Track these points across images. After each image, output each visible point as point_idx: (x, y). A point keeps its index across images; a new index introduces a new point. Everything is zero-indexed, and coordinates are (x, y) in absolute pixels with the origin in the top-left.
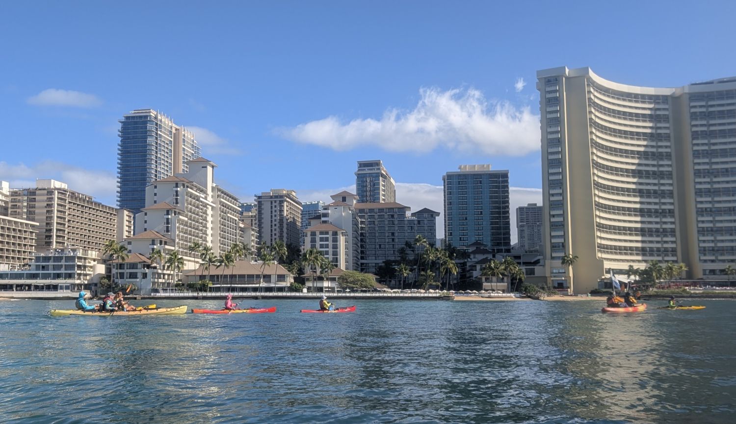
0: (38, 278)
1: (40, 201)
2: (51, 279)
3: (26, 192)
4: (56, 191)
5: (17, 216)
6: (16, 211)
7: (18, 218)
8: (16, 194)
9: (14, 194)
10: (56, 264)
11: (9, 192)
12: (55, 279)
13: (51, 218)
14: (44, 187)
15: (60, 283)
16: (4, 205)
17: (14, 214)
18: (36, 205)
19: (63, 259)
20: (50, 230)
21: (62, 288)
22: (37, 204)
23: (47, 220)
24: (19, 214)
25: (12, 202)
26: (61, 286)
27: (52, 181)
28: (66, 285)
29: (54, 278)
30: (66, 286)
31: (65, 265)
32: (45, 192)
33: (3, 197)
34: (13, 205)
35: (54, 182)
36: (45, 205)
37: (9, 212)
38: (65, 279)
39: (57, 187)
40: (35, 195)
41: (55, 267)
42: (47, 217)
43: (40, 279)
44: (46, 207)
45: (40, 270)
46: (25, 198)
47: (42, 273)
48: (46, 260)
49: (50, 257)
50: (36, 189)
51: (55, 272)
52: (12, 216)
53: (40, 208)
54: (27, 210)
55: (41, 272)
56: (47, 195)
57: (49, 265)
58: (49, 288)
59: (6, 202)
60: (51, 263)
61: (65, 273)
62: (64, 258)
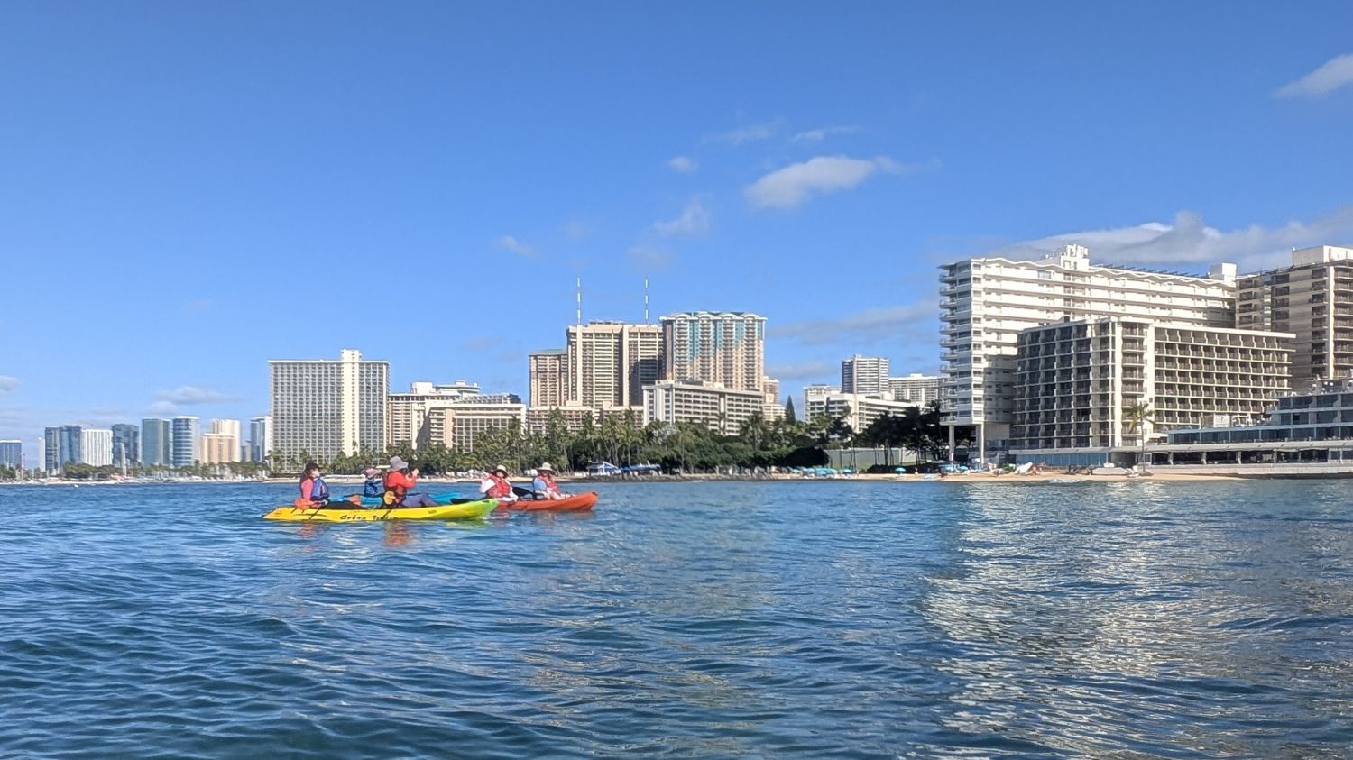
0: (1286, 439)
1: (1297, 291)
2: (1312, 440)
3: (1268, 279)
4: (1332, 269)
5: (1253, 325)
6: (1250, 316)
7: (1256, 329)
8: (1249, 284)
9: (1244, 284)
10: (1322, 410)
11: (1236, 281)
12: (1322, 440)
13: (1323, 321)
14: (1305, 263)
15: (1332, 447)
16: (1228, 307)
17: (1248, 322)
18: (1290, 300)
19: (1337, 399)
20: (1322, 346)
21: (1335, 456)
22: (1292, 298)
23: (1313, 326)
24: (1256, 320)
25: (1241, 300)
26: (1333, 452)
27: (1326, 248)
28: (1345, 449)
29: (1319, 438)
30: (1344, 452)
31: (1342, 411)
32: (1309, 272)
33: (1226, 292)
34: (1244, 306)
35: (1330, 249)
36: (1310, 297)
37: (1237, 318)
38: (1343, 439)
39: (1336, 258)
40: (1288, 281)
41: (1320, 417)
42: (1314, 321)
43: (1288, 441)
44: (1310, 301)
45: (1289, 424)
46: (1268, 289)
47: (1293, 430)
48: (1300, 403)
49: (1311, 397)
50: (1290, 270)
51: (1321, 425)
52: (1242, 326)
53: (1298, 304)
54: (1272, 311)
55: (1291, 427)
56: (1313, 278)
57: (1307, 413)
58: (1308, 456)
59: (1231, 302)
60: (1312, 410)
61: (1342, 428)
62: (1340, 398)
